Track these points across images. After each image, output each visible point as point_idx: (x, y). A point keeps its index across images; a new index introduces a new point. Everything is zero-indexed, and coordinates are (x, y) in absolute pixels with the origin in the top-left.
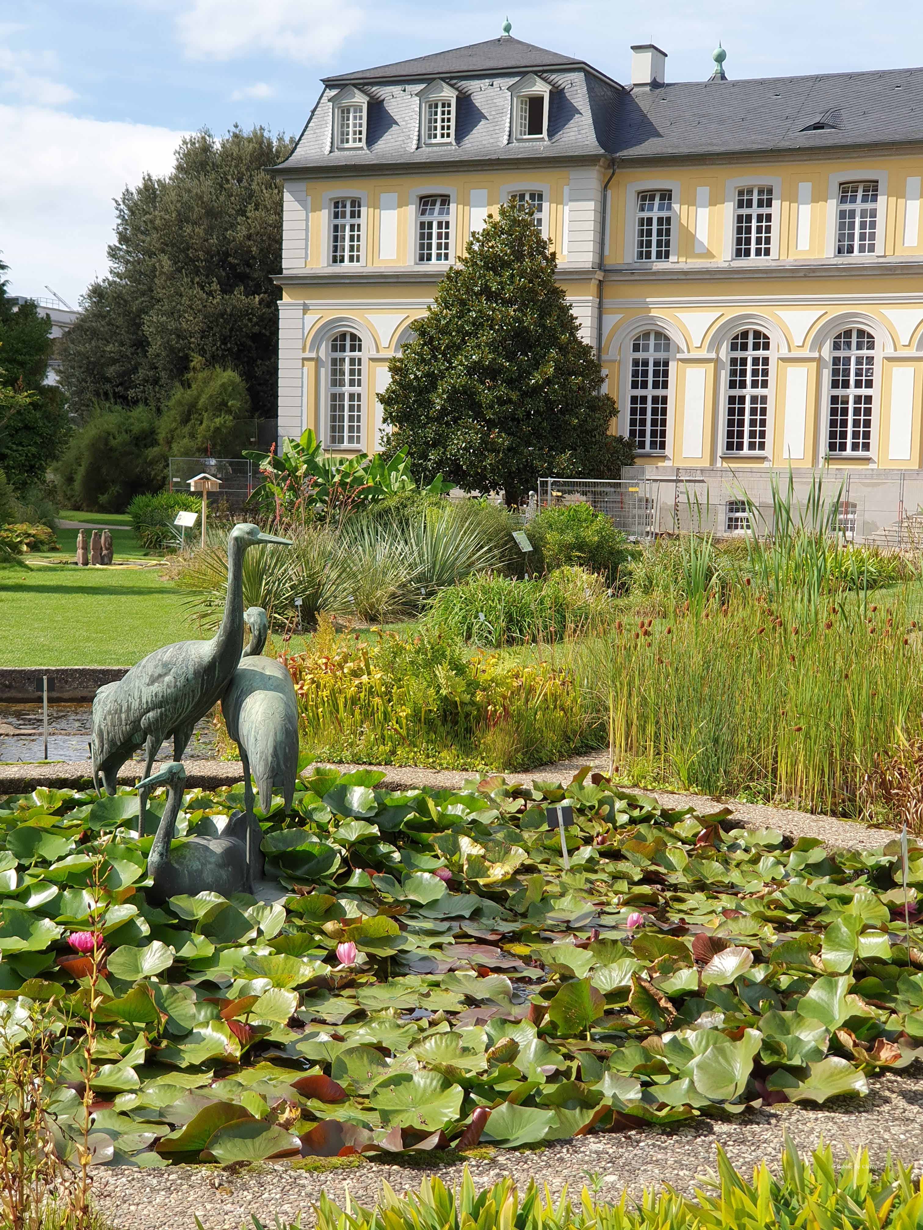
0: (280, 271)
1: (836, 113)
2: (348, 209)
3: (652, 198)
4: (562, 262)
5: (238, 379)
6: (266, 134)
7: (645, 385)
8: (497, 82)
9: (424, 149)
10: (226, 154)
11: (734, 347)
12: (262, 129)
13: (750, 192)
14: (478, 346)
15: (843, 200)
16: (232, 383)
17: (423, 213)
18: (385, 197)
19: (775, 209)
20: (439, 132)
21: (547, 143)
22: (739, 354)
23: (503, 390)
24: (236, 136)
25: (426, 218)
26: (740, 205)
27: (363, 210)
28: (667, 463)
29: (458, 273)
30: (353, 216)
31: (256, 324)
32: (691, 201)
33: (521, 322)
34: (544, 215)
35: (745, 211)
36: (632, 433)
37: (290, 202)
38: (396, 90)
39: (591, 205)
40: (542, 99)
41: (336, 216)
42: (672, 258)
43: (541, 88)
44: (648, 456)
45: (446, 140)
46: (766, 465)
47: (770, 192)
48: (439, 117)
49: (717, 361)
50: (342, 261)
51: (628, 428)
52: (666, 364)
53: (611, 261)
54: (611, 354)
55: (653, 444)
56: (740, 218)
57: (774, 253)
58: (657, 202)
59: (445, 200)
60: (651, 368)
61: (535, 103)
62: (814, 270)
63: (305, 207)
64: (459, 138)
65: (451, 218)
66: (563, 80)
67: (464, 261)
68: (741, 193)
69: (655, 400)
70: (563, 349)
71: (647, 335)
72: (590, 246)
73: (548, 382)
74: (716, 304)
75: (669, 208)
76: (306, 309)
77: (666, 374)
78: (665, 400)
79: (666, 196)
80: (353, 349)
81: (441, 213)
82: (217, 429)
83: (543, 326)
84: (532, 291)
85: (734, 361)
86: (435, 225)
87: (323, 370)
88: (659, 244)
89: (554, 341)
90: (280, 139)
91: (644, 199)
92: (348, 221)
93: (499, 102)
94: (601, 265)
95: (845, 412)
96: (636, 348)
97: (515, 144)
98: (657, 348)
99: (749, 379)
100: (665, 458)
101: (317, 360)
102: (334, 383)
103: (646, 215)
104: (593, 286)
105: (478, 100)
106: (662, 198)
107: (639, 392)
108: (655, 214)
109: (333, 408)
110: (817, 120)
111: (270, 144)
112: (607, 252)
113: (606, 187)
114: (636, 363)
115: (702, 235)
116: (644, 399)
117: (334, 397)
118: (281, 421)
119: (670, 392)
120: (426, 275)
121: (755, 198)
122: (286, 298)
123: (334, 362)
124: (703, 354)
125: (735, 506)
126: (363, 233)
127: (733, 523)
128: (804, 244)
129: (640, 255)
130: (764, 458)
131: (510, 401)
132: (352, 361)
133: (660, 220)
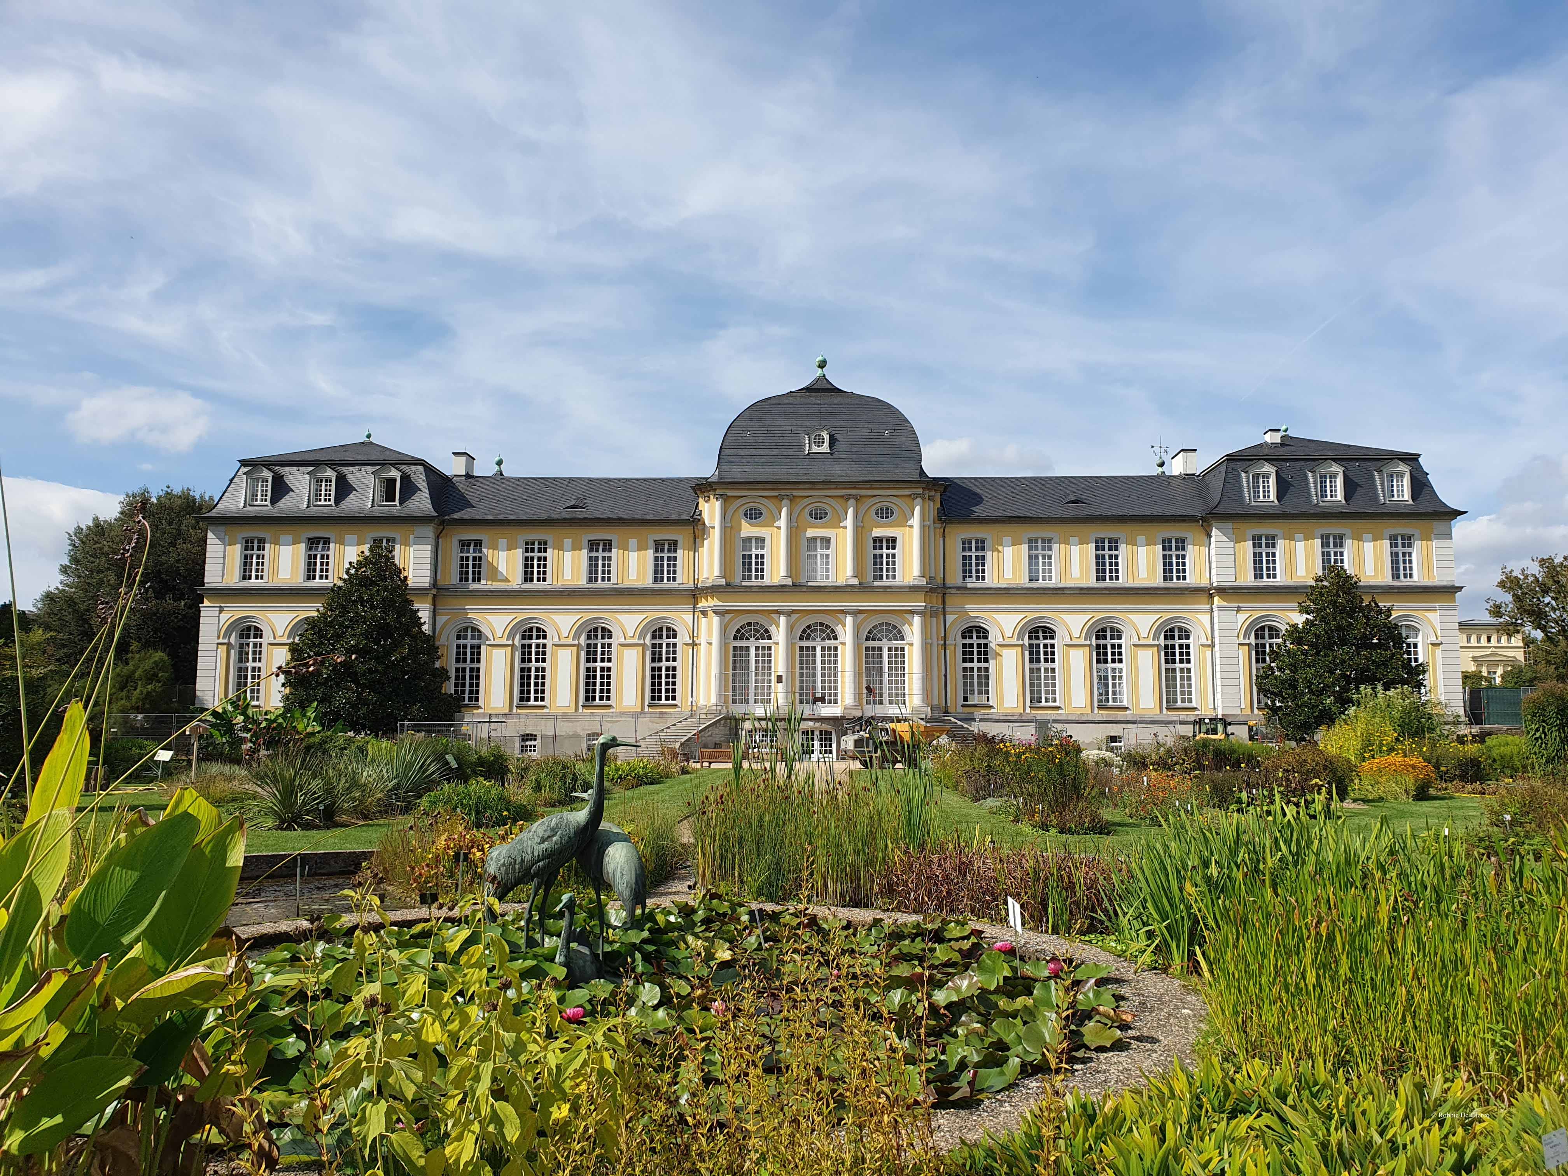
0: (203, 584)
1: (583, 499)
2: (256, 545)
3: (469, 545)
4: (411, 582)
5: (166, 658)
6: (191, 493)
7: (464, 661)
8: (364, 468)
9: (312, 508)
10: (160, 504)
11: (523, 637)
12: (189, 489)
13: (533, 544)
14: (355, 635)
15: (591, 550)
16: (162, 660)
17: (310, 549)
18: (283, 538)
19: (549, 554)
20: (323, 497)
21: (398, 507)
22: (527, 642)
23: (372, 664)
24: (167, 493)
25: (313, 552)
26: (527, 550)
27: (267, 546)
28: (480, 711)
29: (340, 588)
30: (259, 549)
31: (181, 620)
32: (496, 548)
33: (385, 620)
34: (396, 553)
35: (529, 555)
36: (456, 691)
37: (212, 540)
38: (293, 469)
39: (429, 547)
40: (395, 480)
41: (246, 549)
42: (483, 582)
43: (395, 474)
44: (467, 706)
45: (327, 503)
46: (546, 710)
47: (546, 543)
48: (323, 488)
49: (513, 646)
50: (250, 578)
51: (453, 688)
52: (479, 647)
53: (441, 583)
54: (441, 641)
55: (470, 699)
56: (526, 559)
57: (549, 581)
58: (472, 547)
59: (327, 541)
60: (469, 650)
61: (391, 482)
62: (574, 591)
63: (223, 541)
64: (337, 502)
65: (331, 553)
66: (410, 470)
67: (344, 580)
68: (527, 544)
69: (472, 670)
70: (414, 638)
71: (465, 630)
72: (428, 573)
73: (404, 659)
74: (511, 611)
75: (481, 551)
76: (221, 610)
77: (479, 653)
78: (478, 670)
79: (478, 544)
80: (255, 637)
81: (323, 549)
82: (148, 693)
83: (401, 623)
84: (392, 600)
85: (523, 646)
86: (319, 557)
87: (232, 651)
88: (474, 573)
89: (408, 632)
90: (201, 497)
91: (463, 545)
92: (255, 553)
93: (366, 481)
94: (435, 584)
95: (595, 677)
96: (459, 637)
97: (376, 507)
98: (473, 638)
99: (533, 657)
100: (479, 707)
101: (229, 644)
102: (240, 660)
103: (465, 555)
104: (430, 598)
105: (351, 479)
106: (475, 545)
107: (461, 665)
108: (471, 555)
109: (239, 677)
110: (573, 503)
111: (194, 500)
112: (439, 577)
113: (438, 537)
114: (458, 646)
115: (502, 568)
116: (464, 670)
117: (240, 669)
118: (198, 686)
119: (482, 665)
120: (312, 589)
121: (536, 547)
122: (206, 603)
123: (241, 645)
124: (504, 641)
125: (526, 737)
126: (266, 561)
127: (524, 749)
128: (568, 575)
129: (461, 580)
130: (544, 707)
131: (377, 671)
132: (255, 645)
133: (474, 558)
